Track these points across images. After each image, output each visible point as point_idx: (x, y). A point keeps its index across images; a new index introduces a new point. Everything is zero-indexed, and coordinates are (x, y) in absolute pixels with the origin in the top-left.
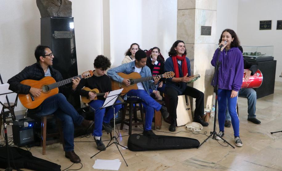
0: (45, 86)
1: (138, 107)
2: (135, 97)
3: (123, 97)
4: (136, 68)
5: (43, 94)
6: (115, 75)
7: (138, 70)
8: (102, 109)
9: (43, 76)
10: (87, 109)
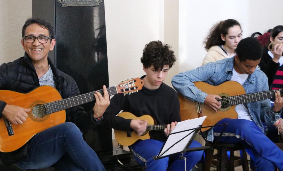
0: (37, 105)
1: (237, 158)
2: (232, 135)
3: (205, 135)
4: (234, 72)
5: (33, 122)
6: (189, 86)
7: (239, 78)
8: (159, 158)
9: (36, 84)
10: (125, 157)
